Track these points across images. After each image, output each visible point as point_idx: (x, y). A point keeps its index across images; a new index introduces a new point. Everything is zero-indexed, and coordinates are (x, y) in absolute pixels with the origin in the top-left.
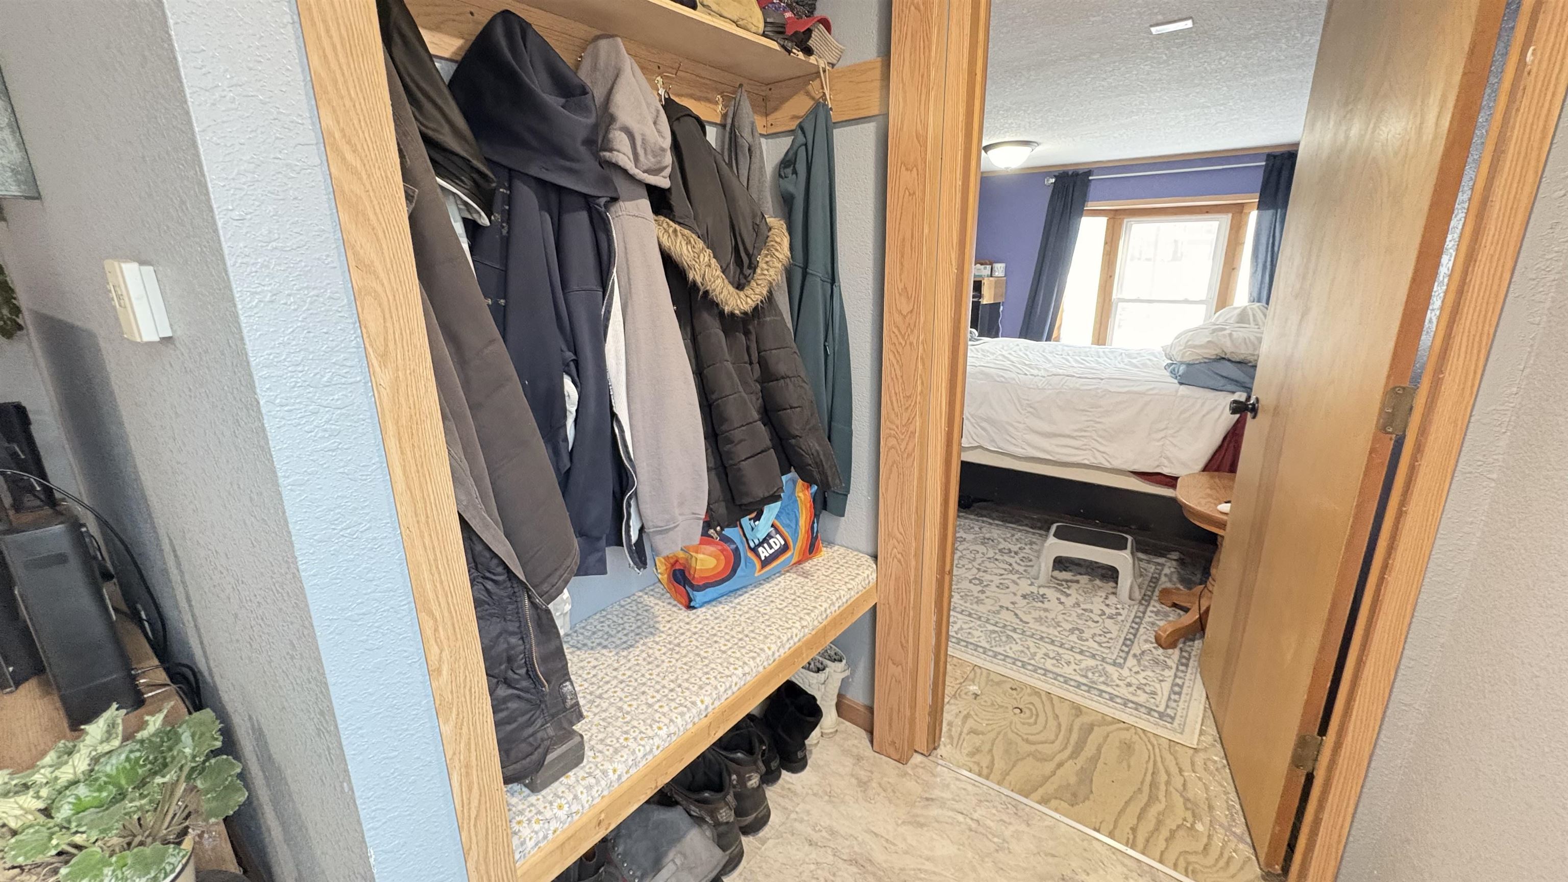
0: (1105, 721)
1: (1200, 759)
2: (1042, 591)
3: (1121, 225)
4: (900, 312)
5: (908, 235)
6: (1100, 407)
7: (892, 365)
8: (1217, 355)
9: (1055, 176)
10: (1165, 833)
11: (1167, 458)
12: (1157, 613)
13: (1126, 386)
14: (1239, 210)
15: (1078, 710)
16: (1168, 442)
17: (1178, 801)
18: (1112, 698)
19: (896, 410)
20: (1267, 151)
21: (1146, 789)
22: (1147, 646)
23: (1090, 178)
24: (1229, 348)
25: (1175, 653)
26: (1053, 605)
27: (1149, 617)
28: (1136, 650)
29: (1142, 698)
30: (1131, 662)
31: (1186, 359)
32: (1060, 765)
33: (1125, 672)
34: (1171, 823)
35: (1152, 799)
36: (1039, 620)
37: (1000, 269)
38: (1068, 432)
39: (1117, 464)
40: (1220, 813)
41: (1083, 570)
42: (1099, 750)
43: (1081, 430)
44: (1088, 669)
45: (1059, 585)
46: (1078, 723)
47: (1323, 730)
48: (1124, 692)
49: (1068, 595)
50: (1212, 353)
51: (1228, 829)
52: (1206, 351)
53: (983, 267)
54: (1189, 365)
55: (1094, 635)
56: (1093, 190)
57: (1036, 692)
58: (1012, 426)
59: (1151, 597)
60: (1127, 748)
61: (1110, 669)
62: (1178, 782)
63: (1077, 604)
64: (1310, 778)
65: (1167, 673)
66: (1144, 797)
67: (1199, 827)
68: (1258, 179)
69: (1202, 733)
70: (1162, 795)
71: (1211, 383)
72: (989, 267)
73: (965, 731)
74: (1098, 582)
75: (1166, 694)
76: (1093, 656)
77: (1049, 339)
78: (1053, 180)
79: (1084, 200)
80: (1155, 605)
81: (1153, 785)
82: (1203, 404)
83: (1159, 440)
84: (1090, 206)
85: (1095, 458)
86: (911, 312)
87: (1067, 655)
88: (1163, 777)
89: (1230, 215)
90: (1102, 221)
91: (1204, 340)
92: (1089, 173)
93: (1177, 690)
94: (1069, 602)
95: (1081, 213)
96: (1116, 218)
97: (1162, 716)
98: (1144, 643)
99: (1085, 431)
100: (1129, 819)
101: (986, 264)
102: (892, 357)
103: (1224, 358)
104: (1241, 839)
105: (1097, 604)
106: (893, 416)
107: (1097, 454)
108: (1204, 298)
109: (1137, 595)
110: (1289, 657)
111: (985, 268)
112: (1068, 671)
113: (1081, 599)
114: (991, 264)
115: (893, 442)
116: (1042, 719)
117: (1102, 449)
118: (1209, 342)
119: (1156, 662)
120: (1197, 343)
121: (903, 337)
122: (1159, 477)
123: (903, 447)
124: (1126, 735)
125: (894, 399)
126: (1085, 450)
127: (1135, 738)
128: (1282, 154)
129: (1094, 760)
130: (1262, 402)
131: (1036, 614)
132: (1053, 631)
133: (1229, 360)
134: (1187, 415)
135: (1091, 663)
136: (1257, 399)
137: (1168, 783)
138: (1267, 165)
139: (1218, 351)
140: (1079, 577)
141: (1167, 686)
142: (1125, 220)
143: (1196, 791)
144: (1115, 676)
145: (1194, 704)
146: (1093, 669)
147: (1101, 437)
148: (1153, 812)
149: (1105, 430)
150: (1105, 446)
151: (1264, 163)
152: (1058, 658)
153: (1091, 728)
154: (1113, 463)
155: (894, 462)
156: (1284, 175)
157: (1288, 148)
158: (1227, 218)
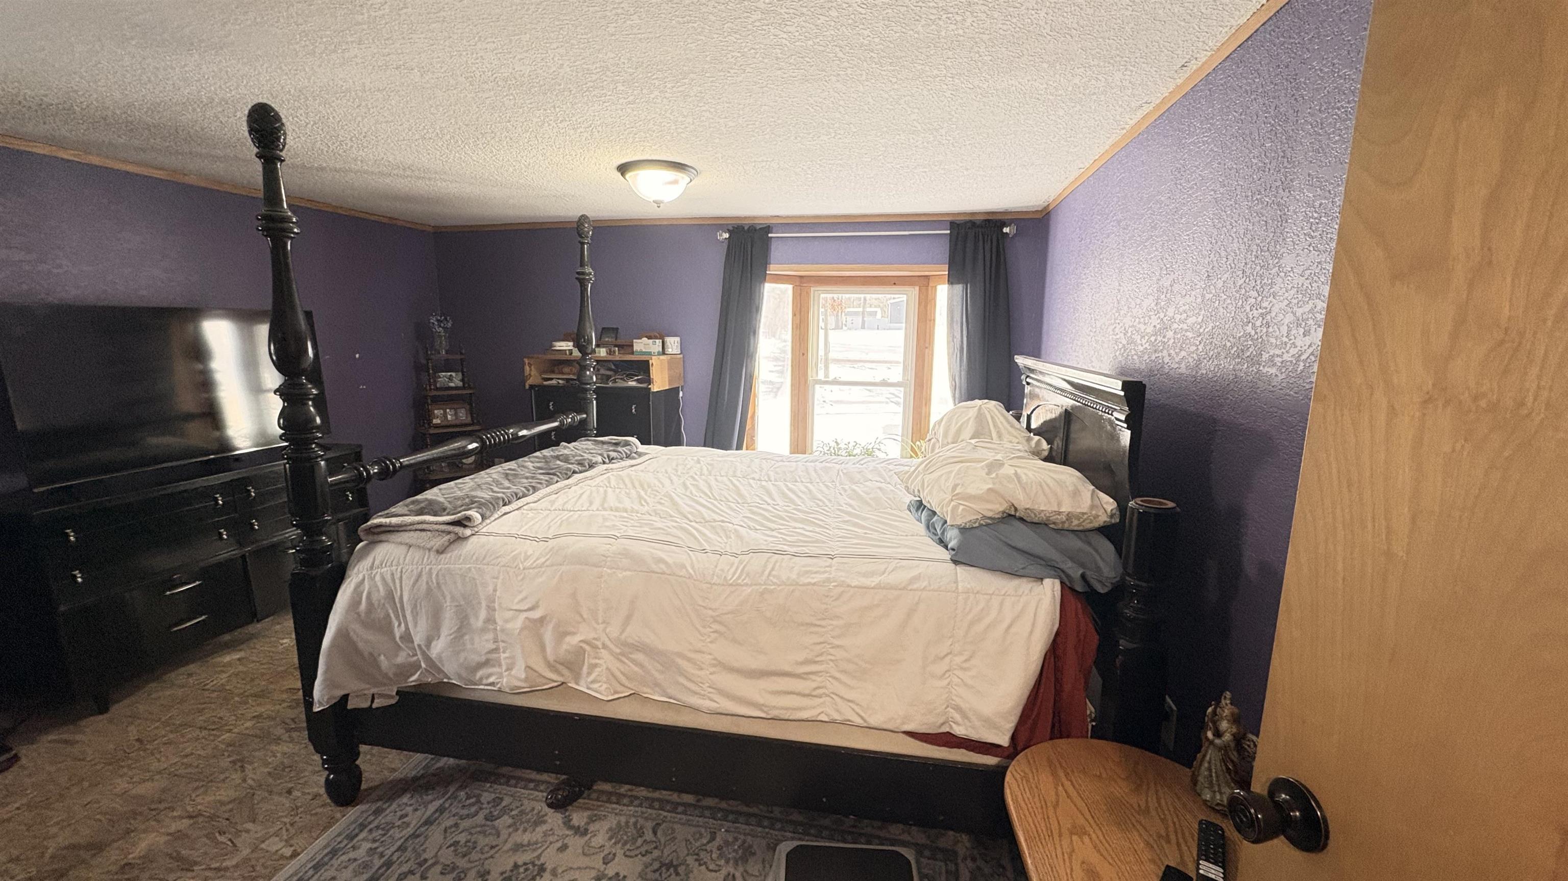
3: (808, 294)
6: (837, 617)
8: (1004, 512)
9: (729, 231)
11: (958, 709)
13: (873, 574)
14: (925, 283)
16: (956, 680)
23: (770, 235)
24: (1023, 502)
37: (673, 344)
38: (787, 668)
43: (810, 662)
50: (996, 508)
52: (990, 506)
53: (651, 341)
56: (776, 251)
58: (689, 660)
68: (943, 250)
71: (1008, 564)
72: (659, 342)
77: (739, 447)
78: (726, 235)
79: (765, 263)
83: (942, 677)
84: (773, 269)
85: (838, 712)
89: (917, 288)
90: (788, 288)
92: (768, 229)
95: (763, 278)
96: (802, 284)
99: (816, 662)
101: (656, 338)
103: (1013, 519)
107: (841, 705)
108: (901, 380)
111: (654, 343)
114: (662, 338)
117: (847, 694)
118: (989, 489)
120: (974, 490)
126: (820, 696)
128: (966, 222)
133: (1021, 519)
134: (980, 627)
138: (951, 234)
139: (1006, 506)
142: (812, 289)
147: (844, 672)
149: (849, 661)
150: (851, 688)
151: (948, 232)
156: (970, 245)
157: (967, 218)
158: (914, 291)
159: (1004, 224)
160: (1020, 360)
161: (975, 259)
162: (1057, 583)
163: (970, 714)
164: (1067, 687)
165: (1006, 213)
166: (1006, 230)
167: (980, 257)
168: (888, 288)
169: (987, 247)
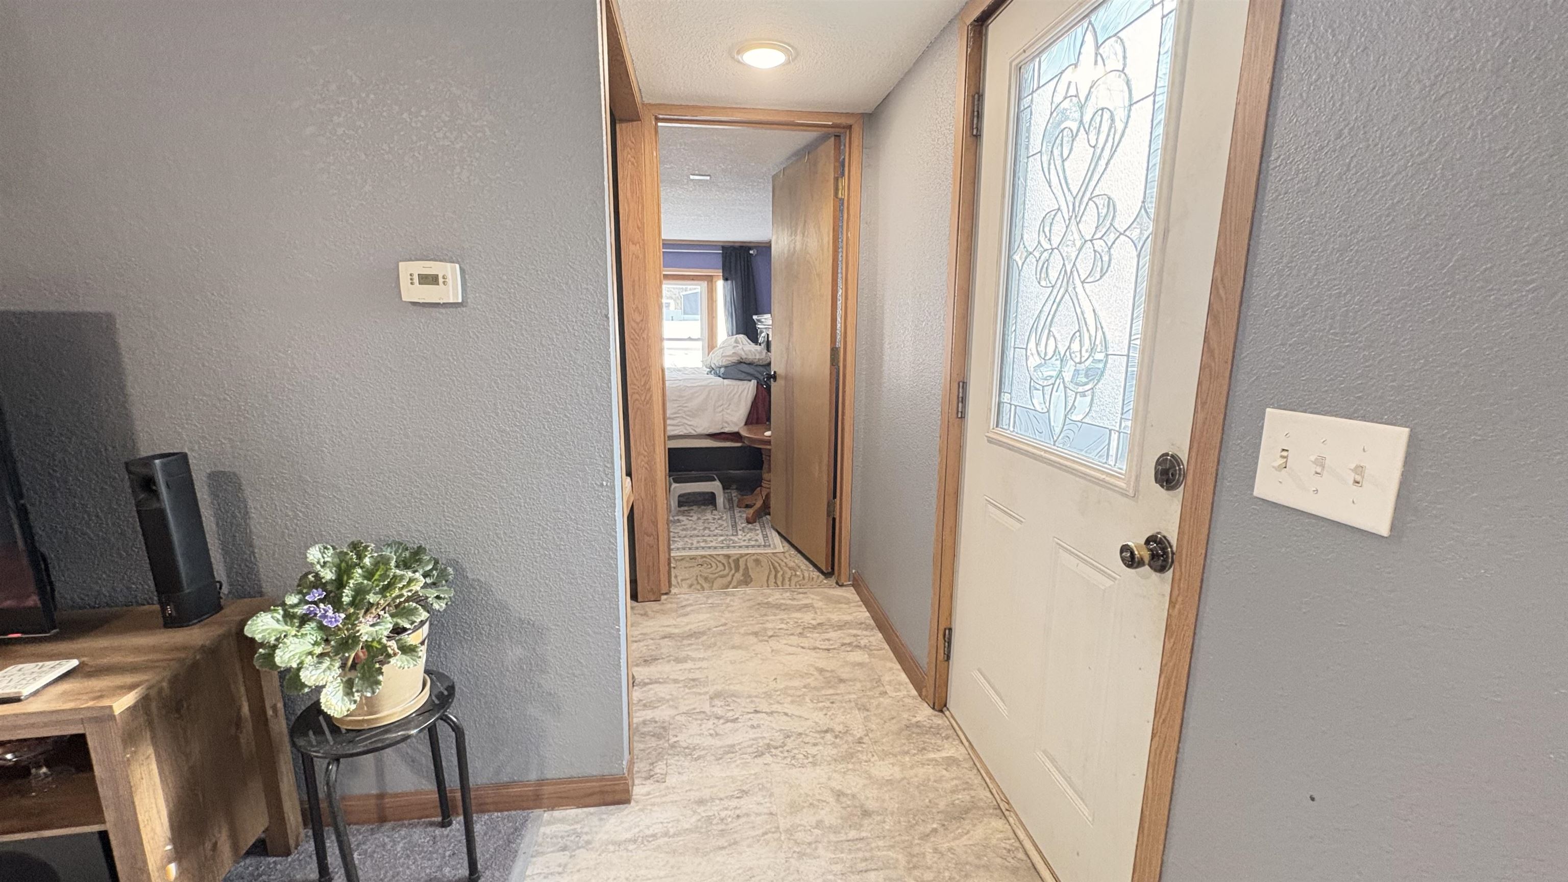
0: (742, 556)
1: (787, 555)
2: (676, 518)
4: (634, 321)
5: (637, 278)
6: (685, 396)
7: (632, 351)
10: (787, 580)
11: (726, 422)
12: (740, 512)
14: (710, 279)
15: (728, 557)
16: (724, 414)
17: (787, 569)
18: (740, 547)
19: (637, 377)
20: (722, 244)
21: (772, 569)
22: (743, 525)
25: (757, 524)
26: (686, 522)
27: (737, 515)
28: (739, 528)
29: (753, 543)
30: (740, 533)
31: (724, 364)
32: (733, 576)
33: (740, 537)
34: (787, 576)
35: (777, 572)
36: (683, 530)
39: (699, 431)
40: (803, 567)
41: (692, 504)
42: (746, 565)
43: (675, 413)
44: (722, 541)
45: (683, 513)
46: (731, 561)
47: (835, 497)
48: (745, 543)
49: (692, 516)
50: (735, 359)
51: (808, 570)
54: (726, 367)
55: (716, 528)
57: (703, 557)
59: (733, 507)
60: (757, 561)
61: (732, 538)
62: (783, 564)
63: (699, 519)
64: (834, 519)
65: (758, 532)
66: (773, 573)
67: (798, 573)
68: (719, 262)
69: (783, 547)
70: (779, 568)
71: (739, 376)
73: (679, 581)
74: (703, 507)
75: (762, 538)
76: (722, 535)
80: (737, 510)
81: (775, 568)
82: (738, 388)
83: (719, 413)
85: (686, 429)
86: (642, 320)
87: (709, 539)
88: (777, 565)
89: (706, 282)
91: (731, 353)
93: (765, 537)
94: (695, 518)
97: (765, 546)
98: (742, 524)
99: (678, 413)
100: (772, 580)
102: (632, 347)
103: (741, 362)
104: (813, 571)
105: (709, 516)
106: (635, 382)
107: (688, 428)
108: (701, 335)
109: (727, 506)
110: (816, 474)
112: (713, 544)
113: (700, 516)
115: (636, 396)
116: (714, 565)
117: (689, 423)
118: (733, 353)
119: (751, 530)
120: (728, 354)
121: (638, 335)
122: (723, 436)
123: (643, 399)
124: (753, 557)
125: (635, 370)
126: (679, 426)
127: (758, 557)
128: (731, 247)
129: (746, 568)
130: (778, 373)
131: (681, 528)
132: (696, 532)
133: (745, 363)
134: (731, 396)
135: (722, 538)
136: (775, 372)
137: (780, 565)
138: (723, 253)
139: (739, 358)
140: (691, 508)
141: (760, 536)
143: (792, 564)
144: (736, 539)
145: (775, 539)
146: (725, 540)
147: (688, 415)
148: (779, 575)
150: (691, 421)
151: (721, 252)
152: (705, 541)
153: (738, 560)
154: (697, 430)
155: (638, 409)
156: (733, 259)
157: (732, 244)
158: (705, 284)
159: (750, 248)
160: (755, 317)
161: (736, 269)
162: (756, 381)
163: (730, 423)
164: (760, 412)
165: (750, 242)
166: (751, 252)
167: (739, 267)
168: (689, 282)
169: (742, 263)
